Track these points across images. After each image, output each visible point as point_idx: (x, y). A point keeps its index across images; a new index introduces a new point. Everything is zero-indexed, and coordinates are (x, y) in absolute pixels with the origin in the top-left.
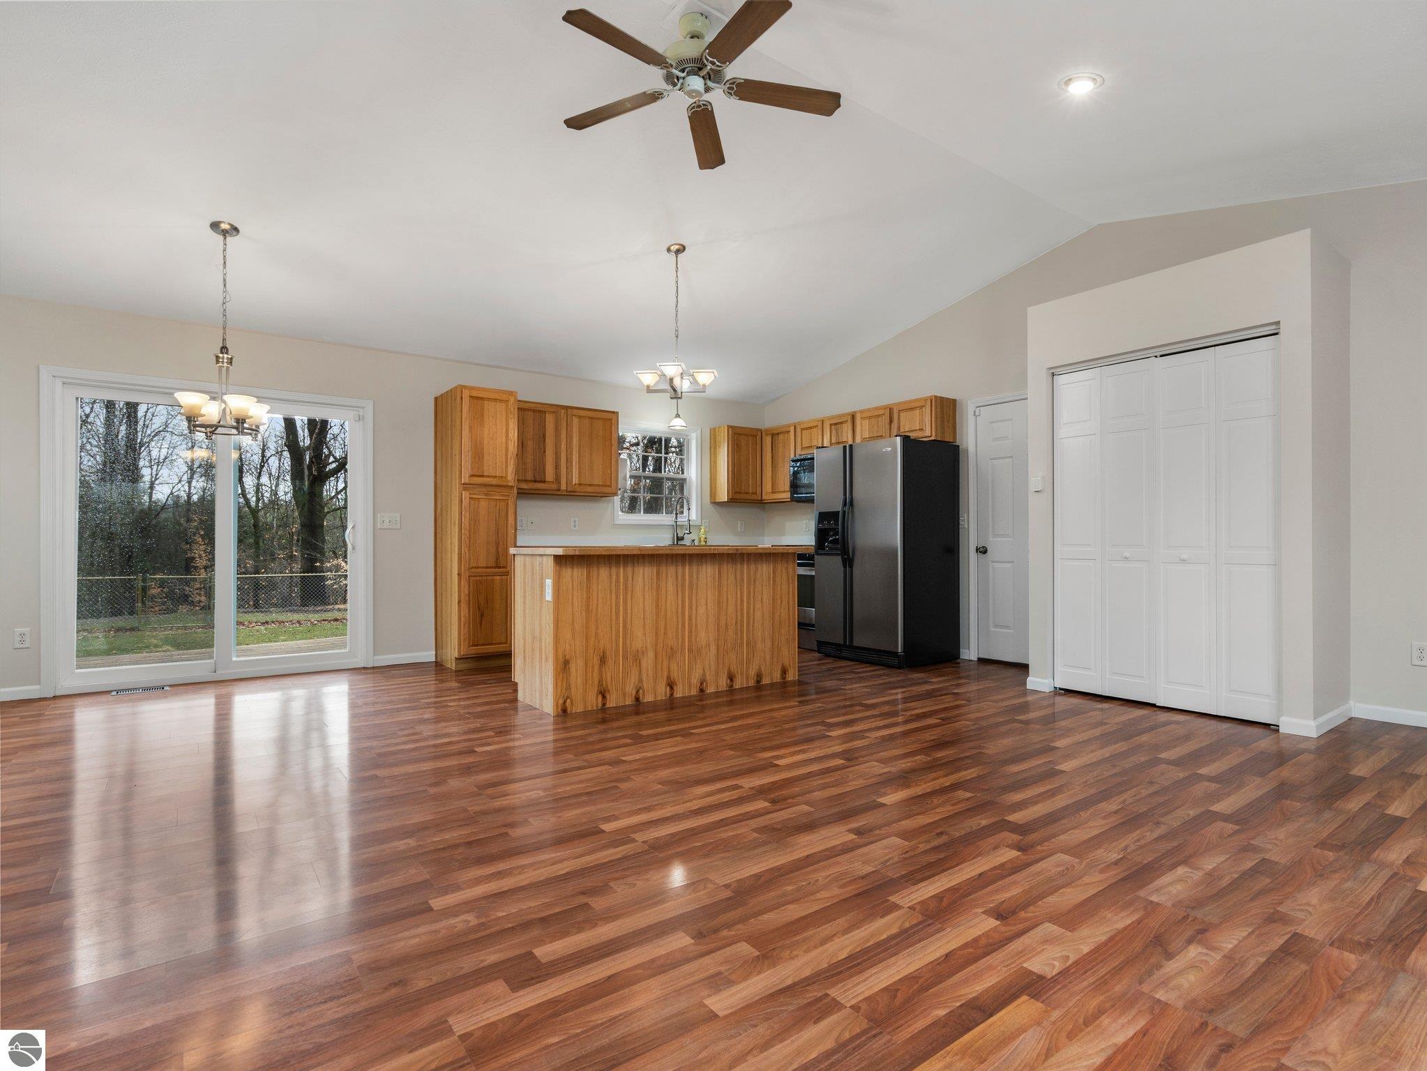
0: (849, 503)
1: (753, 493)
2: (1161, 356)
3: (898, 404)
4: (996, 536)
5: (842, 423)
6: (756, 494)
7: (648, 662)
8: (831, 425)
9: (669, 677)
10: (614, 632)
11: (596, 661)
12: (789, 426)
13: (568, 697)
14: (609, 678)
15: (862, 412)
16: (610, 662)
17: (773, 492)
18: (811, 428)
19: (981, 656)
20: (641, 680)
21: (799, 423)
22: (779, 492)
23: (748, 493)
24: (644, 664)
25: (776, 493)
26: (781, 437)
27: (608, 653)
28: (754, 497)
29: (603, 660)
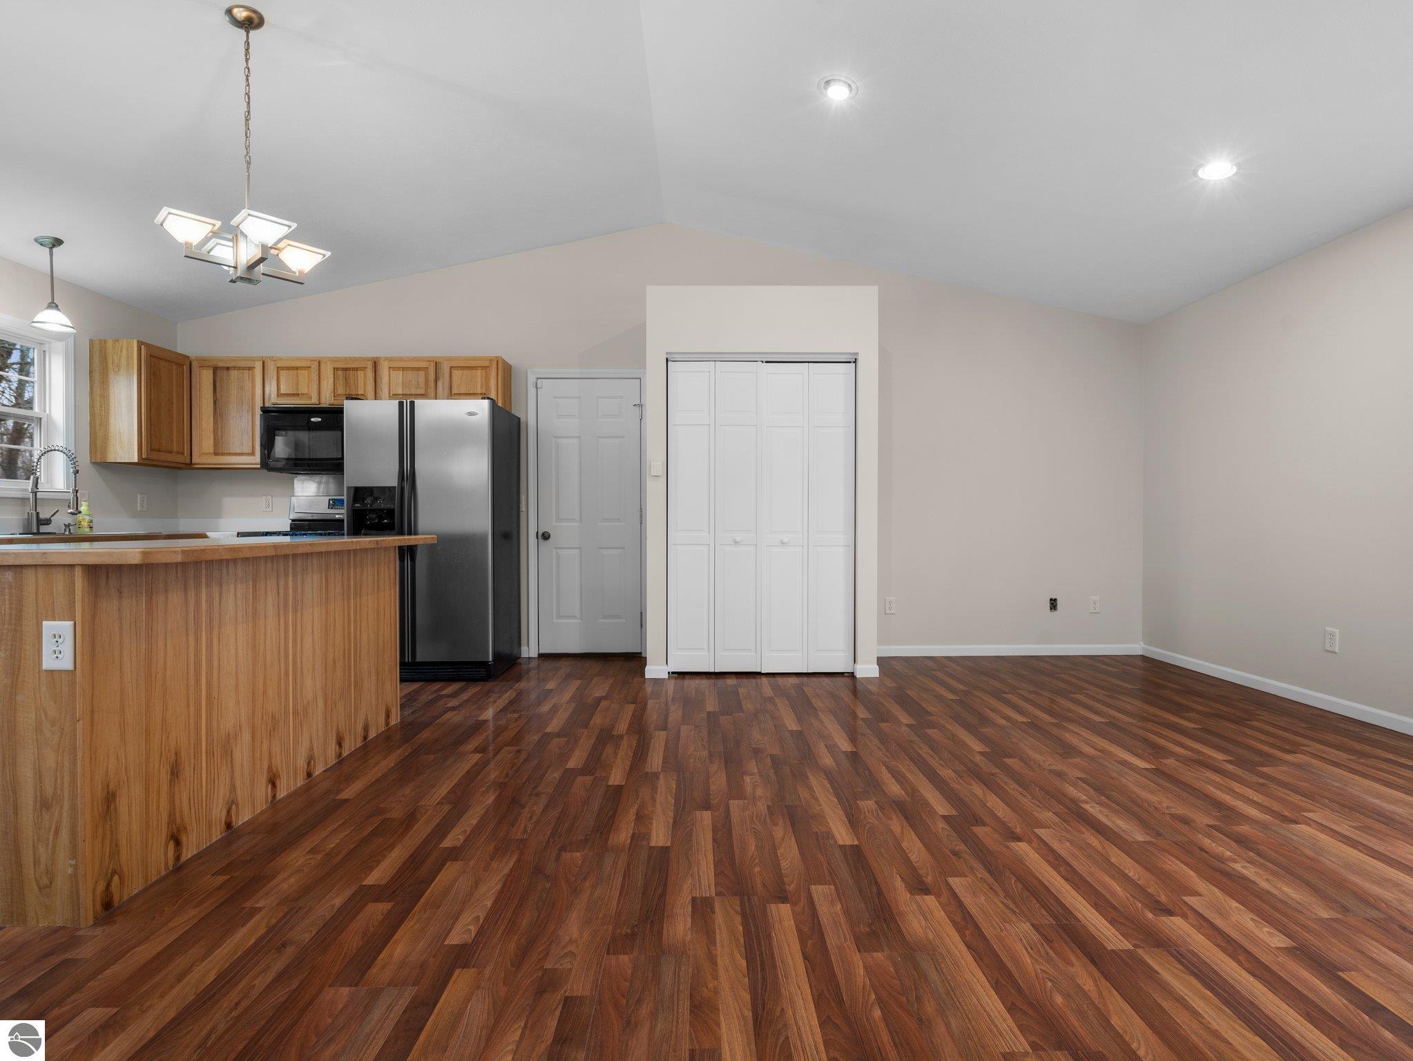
0: (408, 477)
1: (178, 453)
2: (767, 362)
3: (449, 359)
4: (559, 520)
5: (357, 369)
6: (183, 453)
7: (241, 753)
8: (336, 369)
9: (270, 768)
10: (192, 709)
11: (164, 776)
12: (254, 360)
13: (114, 872)
14: (185, 803)
15: (390, 360)
16: (187, 772)
17: (216, 454)
18: (297, 368)
19: (541, 652)
20: (233, 787)
21: (273, 359)
22: (230, 454)
23: (171, 452)
24: (237, 756)
25: (223, 454)
26: (234, 373)
27: (183, 754)
28: (180, 459)
29: (175, 772)
